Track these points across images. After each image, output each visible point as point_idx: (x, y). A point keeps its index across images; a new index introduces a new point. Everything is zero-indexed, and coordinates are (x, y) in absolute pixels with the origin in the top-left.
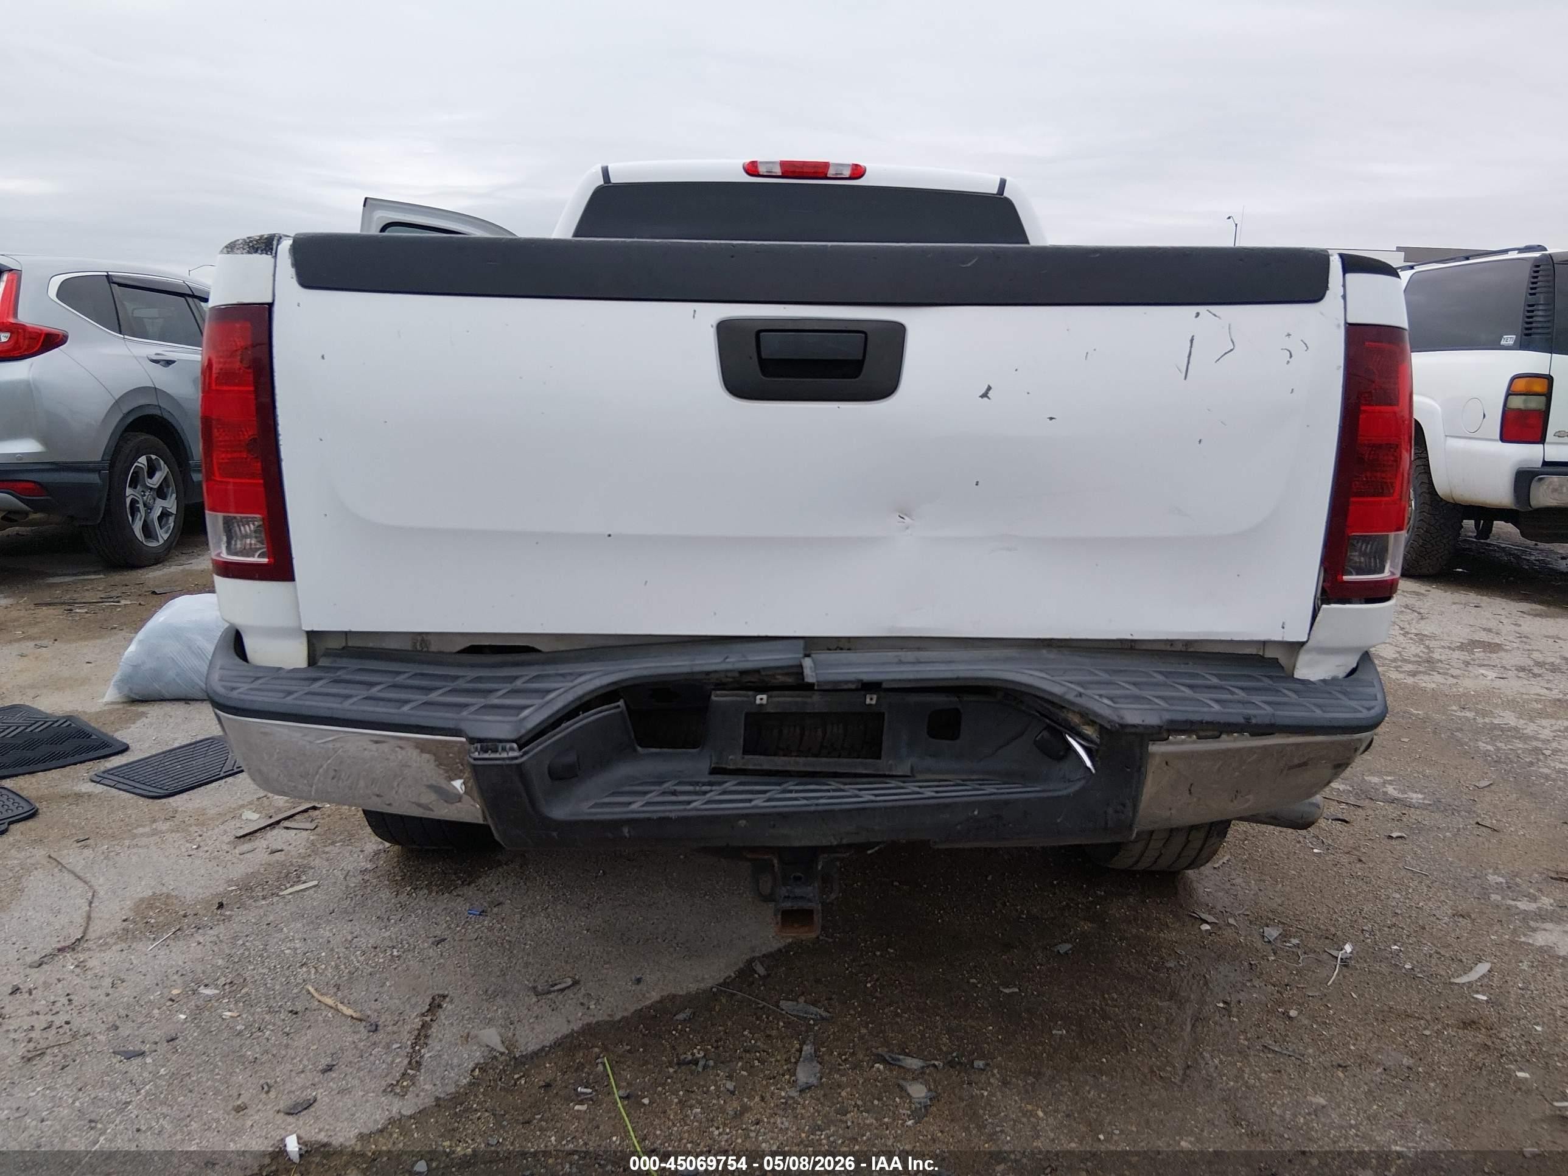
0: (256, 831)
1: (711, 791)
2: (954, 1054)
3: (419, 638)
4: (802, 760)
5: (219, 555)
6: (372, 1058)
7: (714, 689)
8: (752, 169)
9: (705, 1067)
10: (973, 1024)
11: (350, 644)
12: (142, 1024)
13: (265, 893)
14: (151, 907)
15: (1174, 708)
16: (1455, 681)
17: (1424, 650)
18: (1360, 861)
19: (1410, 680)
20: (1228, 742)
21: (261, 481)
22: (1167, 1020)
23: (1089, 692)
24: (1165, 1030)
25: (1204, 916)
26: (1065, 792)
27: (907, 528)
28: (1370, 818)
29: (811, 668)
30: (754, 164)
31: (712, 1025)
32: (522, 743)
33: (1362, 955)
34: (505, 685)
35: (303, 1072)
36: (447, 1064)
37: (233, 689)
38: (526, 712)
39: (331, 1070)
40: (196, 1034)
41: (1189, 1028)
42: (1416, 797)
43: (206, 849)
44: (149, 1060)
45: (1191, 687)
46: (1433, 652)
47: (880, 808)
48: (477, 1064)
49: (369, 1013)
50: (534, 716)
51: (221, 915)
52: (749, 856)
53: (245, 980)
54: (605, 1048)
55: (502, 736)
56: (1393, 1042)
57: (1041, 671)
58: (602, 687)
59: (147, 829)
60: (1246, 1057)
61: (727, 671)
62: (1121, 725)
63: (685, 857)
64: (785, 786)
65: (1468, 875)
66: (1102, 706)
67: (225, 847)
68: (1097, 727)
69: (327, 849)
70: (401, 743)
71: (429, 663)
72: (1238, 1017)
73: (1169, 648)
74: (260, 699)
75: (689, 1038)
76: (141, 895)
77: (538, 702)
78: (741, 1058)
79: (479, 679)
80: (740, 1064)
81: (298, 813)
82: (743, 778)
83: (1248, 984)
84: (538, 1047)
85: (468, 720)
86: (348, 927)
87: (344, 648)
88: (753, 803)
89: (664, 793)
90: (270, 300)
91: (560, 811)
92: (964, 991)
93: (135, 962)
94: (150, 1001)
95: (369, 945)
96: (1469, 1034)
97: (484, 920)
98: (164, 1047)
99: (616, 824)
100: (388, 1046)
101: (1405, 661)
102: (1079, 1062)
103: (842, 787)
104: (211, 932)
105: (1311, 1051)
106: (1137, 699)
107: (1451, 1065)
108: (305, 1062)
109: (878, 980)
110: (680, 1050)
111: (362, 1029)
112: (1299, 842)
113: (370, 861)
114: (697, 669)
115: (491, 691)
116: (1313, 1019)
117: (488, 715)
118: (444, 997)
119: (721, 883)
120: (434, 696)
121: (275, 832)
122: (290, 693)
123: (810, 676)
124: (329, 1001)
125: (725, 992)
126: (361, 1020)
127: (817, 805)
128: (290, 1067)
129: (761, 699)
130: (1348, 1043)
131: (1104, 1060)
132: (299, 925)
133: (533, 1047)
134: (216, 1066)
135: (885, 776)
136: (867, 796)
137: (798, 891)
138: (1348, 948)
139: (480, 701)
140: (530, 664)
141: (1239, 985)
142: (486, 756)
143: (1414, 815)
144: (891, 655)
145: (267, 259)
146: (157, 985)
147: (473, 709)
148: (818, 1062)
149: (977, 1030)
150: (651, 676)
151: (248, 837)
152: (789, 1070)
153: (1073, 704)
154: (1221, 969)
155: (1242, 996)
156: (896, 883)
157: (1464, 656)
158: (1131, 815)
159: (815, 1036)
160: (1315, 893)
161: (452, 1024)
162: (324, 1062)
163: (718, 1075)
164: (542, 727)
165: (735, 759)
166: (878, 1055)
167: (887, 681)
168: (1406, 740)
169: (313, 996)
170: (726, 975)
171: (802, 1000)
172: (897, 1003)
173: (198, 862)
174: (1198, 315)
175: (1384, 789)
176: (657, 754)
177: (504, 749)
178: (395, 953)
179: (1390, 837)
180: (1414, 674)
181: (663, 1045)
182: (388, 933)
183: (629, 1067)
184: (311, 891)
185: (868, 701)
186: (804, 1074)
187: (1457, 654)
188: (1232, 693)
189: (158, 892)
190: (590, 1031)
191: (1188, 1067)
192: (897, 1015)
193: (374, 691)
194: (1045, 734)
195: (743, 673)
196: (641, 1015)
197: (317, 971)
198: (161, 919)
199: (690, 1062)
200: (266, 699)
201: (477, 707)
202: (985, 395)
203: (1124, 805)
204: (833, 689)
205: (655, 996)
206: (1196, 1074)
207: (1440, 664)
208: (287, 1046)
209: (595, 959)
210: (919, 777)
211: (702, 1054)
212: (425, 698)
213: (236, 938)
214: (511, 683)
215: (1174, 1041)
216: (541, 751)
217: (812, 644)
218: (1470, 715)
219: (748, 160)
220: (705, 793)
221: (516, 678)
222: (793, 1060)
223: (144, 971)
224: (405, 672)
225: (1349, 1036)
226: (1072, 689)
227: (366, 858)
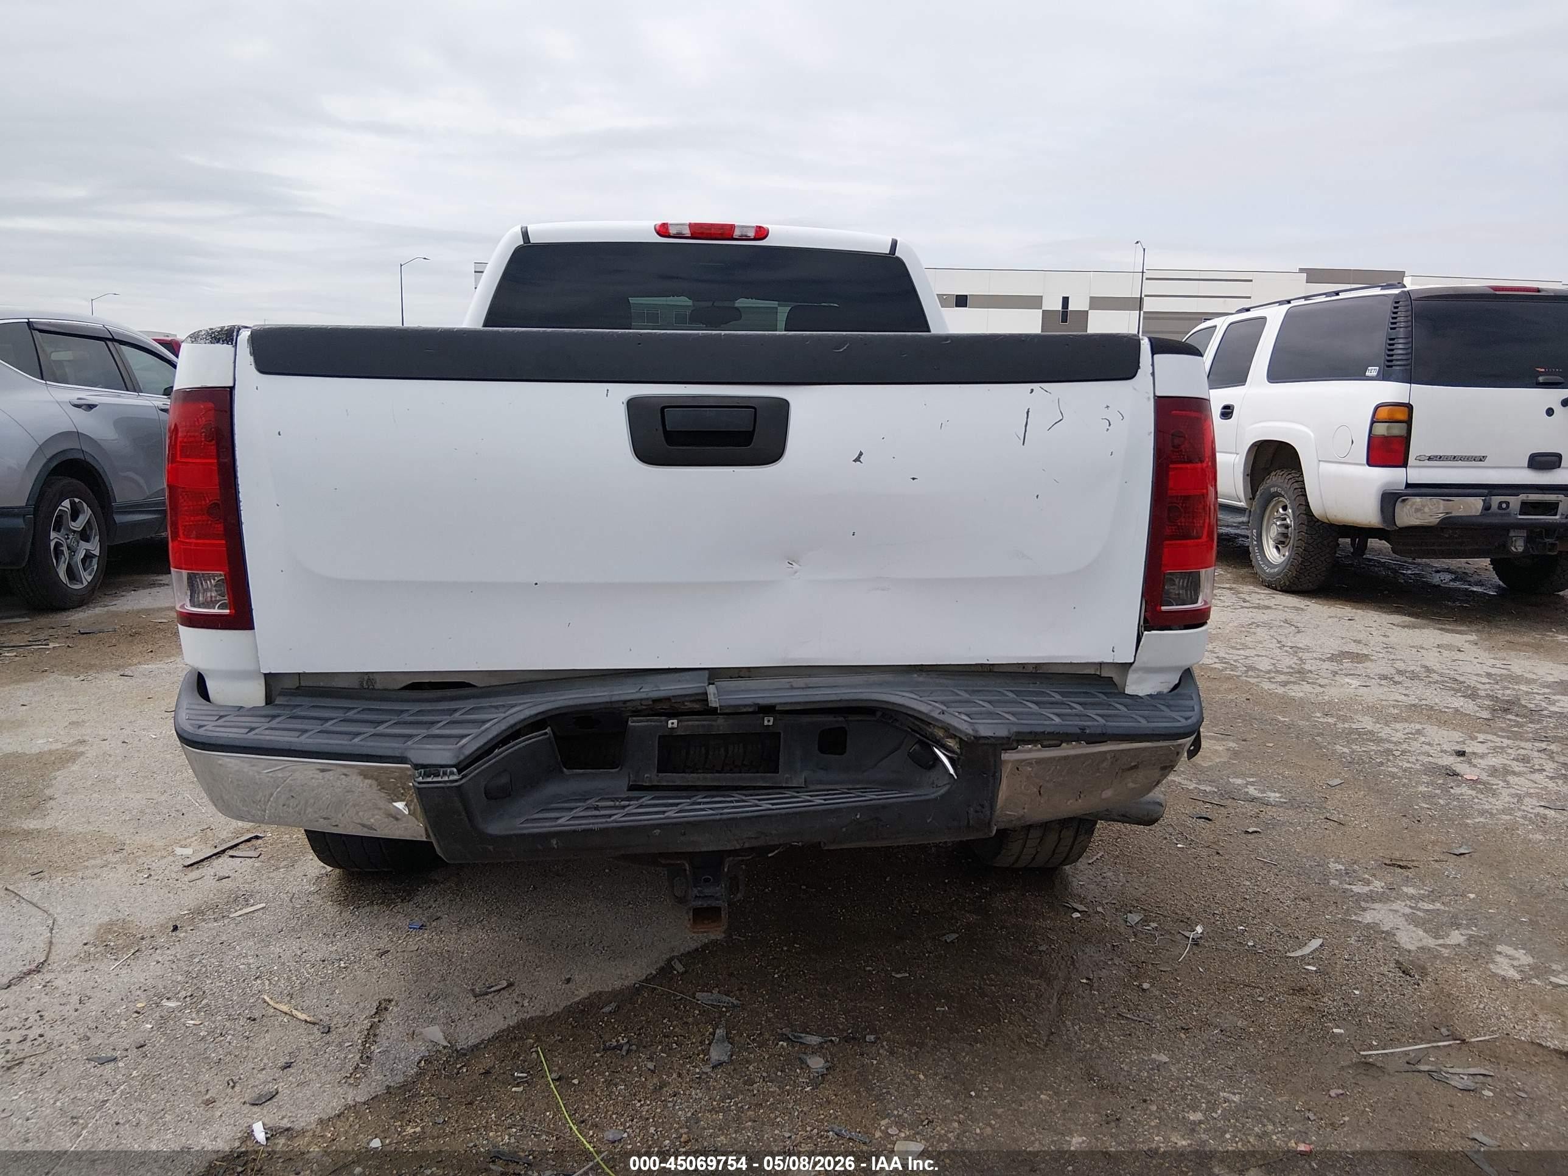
0: (202, 861)
1: (629, 805)
2: (850, 1031)
3: (366, 677)
4: (709, 776)
5: (182, 606)
6: (327, 1055)
7: (631, 716)
8: (663, 230)
9: (628, 1051)
10: (867, 1005)
11: (303, 684)
12: (111, 1034)
13: (216, 916)
14: (109, 931)
15: (1022, 721)
16: (1322, 690)
17: (1297, 662)
18: (1218, 853)
19: (1280, 690)
20: (1068, 750)
21: (224, 542)
22: (1037, 996)
23: (951, 710)
24: (1034, 1003)
25: (1075, 906)
26: (933, 796)
27: (796, 572)
28: (1230, 816)
29: (714, 694)
30: (664, 226)
31: (635, 1015)
32: (461, 767)
33: (1211, 935)
34: (445, 717)
35: (264, 1069)
36: (396, 1058)
37: (200, 727)
38: (464, 741)
39: (289, 1067)
40: (162, 1041)
41: (1055, 1001)
42: (1273, 796)
43: (156, 878)
44: (121, 1064)
45: (1036, 703)
46: (1305, 663)
47: (776, 815)
48: (423, 1057)
49: (321, 1017)
50: (471, 744)
51: (176, 936)
52: (663, 862)
53: (204, 992)
54: (538, 1039)
55: (443, 763)
56: (1231, 1008)
57: (912, 692)
58: (530, 717)
59: (98, 862)
60: (1103, 1023)
61: (641, 700)
62: (975, 737)
63: (610, 870)
64: (693, 800)
65: (1312, 863)
66: (961, 723)
67: (174, 875)
68: (957, 740)
69: (271, 875)
70: (345, 771)
71: (375, 699)
72: (1098, 990)
73: (1021, 670)
74: (225, 735)
75: (614, 1027)
76: (99, 922)
77: (475, 731)
78: (661, 1042)
79: (420, 712)
80: (660, 1047)
81: (242, 842)
82: (658, 794)
83: (1110, 963)
84: (478, 1041)
85: (414, 749)
86: (296, 944)
87: (297, 688)
88: (666, 814)
89: (587, 809)
90: (231, 384)
91: (496, 828)
92: (861, 978)
93: (99, 981)
94: (117, 1014)
95: (318, 959)
96: (1297, 999)
97: (423, 933)
98: (133, 1053)
99: (547, 836)
100: (340, 1044)
101: (1277, 672)
102: (958, 1033)
103: (744, 798)
104: (169, 952)
105: (1159, 1017)
106: (990, 714)
107: (1279, 1025)
108: (265, 1061)
109: (784, 971)
110: (606, 1037)
111: (315, 1030)
112: (1166, 838)
113: (314, 884)
114: (614, 699)
115: (433, 723)
116: (1163, 990)
117: (431, 744)
118: (390, 1001)
119: (643, 893)
120: (381, 729)
121: (221, 860)
122: (252, 729)
123: (714, 701)
124: (285, 1008)
125: (647, 987)
126: (314, 1024)
127: (721, 814)
128: (253, 1066)
129: (673, 723)
130: (1192, 1010)
131: (979, 1031)
132: (251, 944)
133: (473, 1041)
134: (184, 1067)
135: (782, 788)
136: (765, 805)
137: (708, 891)
138: (1199, 929)
139: (424, 732)
140: (467, 697)
141: (1101, 963)
142: (429, 780)
143: (1271, 812)
144: (784, 682)
145: (228, 348)
146: (122, 1000)
147: (416, 739)
148: (729, 1042)
149: (872, 1010)
150: (576, 706)
151: (196, 866)
152: (703, 1050)
153: (937, 720)
154: (1087, 950)
155: (1104, 973)
156: (804, 887)
157: (1334, 666)
158: (988, 813)
159: (727, 1020)
160: (1175, 883)
161: (398, 1023)
162: (282, 1061)
163: (640, 1057)
164: (479, 753)
165: (651, 776)
166: (783, 1034)
167: (780, 704)
168: (1271, 745)
169: (269, 1005)
170: (648, 973)
171: (715, 991)
172: (801, 990)
173: (149, 890)
174: (1032, 391)
175: (1246, 790)
176: (583, 774)
177: (445, 774)
178: (342, 965)
179: (1247, 832)
180: (1285, 684)
181: (590, 1034)
182: (335, 948)
183: (559, 1054)
184: (260, 913)
185: (766, 723)
186: (717, 1054)
187: (1327, 665)
188: (1072, 708)
189: (114, 919)
190: (525, 1025)
191: (1052, 1033)
192: (801, 1000)
193: (328, 725)
194: (917, 747)
195: (656, 701)
196: (569, 1010)
197: (270, 983)
198: (120, 942)
199: (615, 1048)
200: (231, 735)
201: (420, 737)
202: (857, 460)
203: (983, 806)
204: (734, 712)
205: (583, 993)
206: (1058, 1040)
207: (1309, 675)
208: (248, 1048)
209: (527, 963)
210: (812, 787)
211: (626, 1040)
212: (372, 731)
213: (192, 956)
214: (450, 715)
215: (1041, 1013)
216: (477, 774)
217: (715, 674)
218: (1331, 720)
219: (660, 222)
220: (624, 807)
221: (456, 710)
222: (707, 1042)
223: (108, 988)
224: (353, 708)
225: (1193, 1004)
226: (937, 708)
227: (309, 882)
